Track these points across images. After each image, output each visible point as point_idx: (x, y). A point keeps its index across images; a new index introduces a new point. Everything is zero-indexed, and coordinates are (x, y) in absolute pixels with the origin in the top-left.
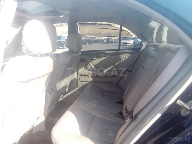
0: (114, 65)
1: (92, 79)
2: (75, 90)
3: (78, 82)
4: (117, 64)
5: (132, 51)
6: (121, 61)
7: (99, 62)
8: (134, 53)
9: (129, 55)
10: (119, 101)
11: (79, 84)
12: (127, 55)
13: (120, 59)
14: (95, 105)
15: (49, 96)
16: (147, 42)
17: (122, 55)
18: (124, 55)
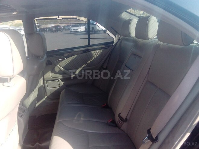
0: (86, 63)
1: (62, 83)
2: (44, 99)
3: (46, 89)
4: (89, 62)
5: (104, 46)
6: (94, 58)
7: (68, 62)
8: (106, 48)
9: (101, 50)
10: (104, 105)
11: (47, 91)
12: (99, 51)
13: (91, 56)
14: (82, 119)
15: (21, 120)
16: (118, 35)
17: (94, 52)
18: (95, 51)
